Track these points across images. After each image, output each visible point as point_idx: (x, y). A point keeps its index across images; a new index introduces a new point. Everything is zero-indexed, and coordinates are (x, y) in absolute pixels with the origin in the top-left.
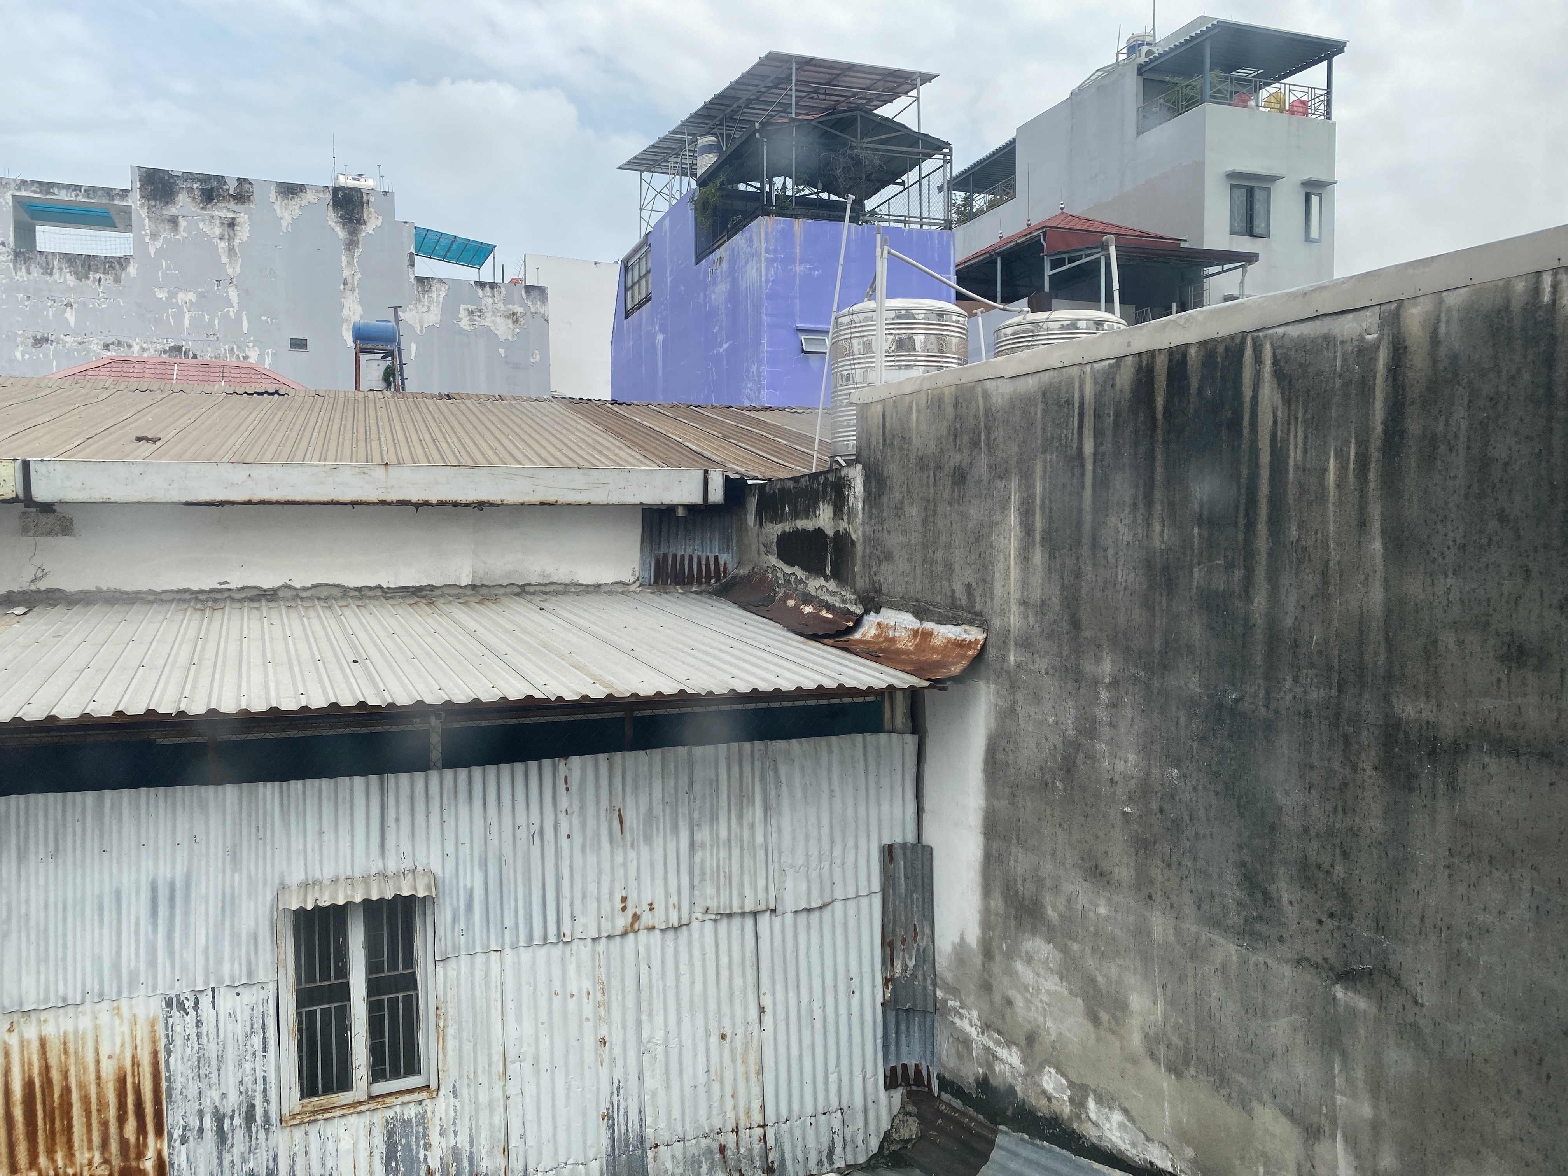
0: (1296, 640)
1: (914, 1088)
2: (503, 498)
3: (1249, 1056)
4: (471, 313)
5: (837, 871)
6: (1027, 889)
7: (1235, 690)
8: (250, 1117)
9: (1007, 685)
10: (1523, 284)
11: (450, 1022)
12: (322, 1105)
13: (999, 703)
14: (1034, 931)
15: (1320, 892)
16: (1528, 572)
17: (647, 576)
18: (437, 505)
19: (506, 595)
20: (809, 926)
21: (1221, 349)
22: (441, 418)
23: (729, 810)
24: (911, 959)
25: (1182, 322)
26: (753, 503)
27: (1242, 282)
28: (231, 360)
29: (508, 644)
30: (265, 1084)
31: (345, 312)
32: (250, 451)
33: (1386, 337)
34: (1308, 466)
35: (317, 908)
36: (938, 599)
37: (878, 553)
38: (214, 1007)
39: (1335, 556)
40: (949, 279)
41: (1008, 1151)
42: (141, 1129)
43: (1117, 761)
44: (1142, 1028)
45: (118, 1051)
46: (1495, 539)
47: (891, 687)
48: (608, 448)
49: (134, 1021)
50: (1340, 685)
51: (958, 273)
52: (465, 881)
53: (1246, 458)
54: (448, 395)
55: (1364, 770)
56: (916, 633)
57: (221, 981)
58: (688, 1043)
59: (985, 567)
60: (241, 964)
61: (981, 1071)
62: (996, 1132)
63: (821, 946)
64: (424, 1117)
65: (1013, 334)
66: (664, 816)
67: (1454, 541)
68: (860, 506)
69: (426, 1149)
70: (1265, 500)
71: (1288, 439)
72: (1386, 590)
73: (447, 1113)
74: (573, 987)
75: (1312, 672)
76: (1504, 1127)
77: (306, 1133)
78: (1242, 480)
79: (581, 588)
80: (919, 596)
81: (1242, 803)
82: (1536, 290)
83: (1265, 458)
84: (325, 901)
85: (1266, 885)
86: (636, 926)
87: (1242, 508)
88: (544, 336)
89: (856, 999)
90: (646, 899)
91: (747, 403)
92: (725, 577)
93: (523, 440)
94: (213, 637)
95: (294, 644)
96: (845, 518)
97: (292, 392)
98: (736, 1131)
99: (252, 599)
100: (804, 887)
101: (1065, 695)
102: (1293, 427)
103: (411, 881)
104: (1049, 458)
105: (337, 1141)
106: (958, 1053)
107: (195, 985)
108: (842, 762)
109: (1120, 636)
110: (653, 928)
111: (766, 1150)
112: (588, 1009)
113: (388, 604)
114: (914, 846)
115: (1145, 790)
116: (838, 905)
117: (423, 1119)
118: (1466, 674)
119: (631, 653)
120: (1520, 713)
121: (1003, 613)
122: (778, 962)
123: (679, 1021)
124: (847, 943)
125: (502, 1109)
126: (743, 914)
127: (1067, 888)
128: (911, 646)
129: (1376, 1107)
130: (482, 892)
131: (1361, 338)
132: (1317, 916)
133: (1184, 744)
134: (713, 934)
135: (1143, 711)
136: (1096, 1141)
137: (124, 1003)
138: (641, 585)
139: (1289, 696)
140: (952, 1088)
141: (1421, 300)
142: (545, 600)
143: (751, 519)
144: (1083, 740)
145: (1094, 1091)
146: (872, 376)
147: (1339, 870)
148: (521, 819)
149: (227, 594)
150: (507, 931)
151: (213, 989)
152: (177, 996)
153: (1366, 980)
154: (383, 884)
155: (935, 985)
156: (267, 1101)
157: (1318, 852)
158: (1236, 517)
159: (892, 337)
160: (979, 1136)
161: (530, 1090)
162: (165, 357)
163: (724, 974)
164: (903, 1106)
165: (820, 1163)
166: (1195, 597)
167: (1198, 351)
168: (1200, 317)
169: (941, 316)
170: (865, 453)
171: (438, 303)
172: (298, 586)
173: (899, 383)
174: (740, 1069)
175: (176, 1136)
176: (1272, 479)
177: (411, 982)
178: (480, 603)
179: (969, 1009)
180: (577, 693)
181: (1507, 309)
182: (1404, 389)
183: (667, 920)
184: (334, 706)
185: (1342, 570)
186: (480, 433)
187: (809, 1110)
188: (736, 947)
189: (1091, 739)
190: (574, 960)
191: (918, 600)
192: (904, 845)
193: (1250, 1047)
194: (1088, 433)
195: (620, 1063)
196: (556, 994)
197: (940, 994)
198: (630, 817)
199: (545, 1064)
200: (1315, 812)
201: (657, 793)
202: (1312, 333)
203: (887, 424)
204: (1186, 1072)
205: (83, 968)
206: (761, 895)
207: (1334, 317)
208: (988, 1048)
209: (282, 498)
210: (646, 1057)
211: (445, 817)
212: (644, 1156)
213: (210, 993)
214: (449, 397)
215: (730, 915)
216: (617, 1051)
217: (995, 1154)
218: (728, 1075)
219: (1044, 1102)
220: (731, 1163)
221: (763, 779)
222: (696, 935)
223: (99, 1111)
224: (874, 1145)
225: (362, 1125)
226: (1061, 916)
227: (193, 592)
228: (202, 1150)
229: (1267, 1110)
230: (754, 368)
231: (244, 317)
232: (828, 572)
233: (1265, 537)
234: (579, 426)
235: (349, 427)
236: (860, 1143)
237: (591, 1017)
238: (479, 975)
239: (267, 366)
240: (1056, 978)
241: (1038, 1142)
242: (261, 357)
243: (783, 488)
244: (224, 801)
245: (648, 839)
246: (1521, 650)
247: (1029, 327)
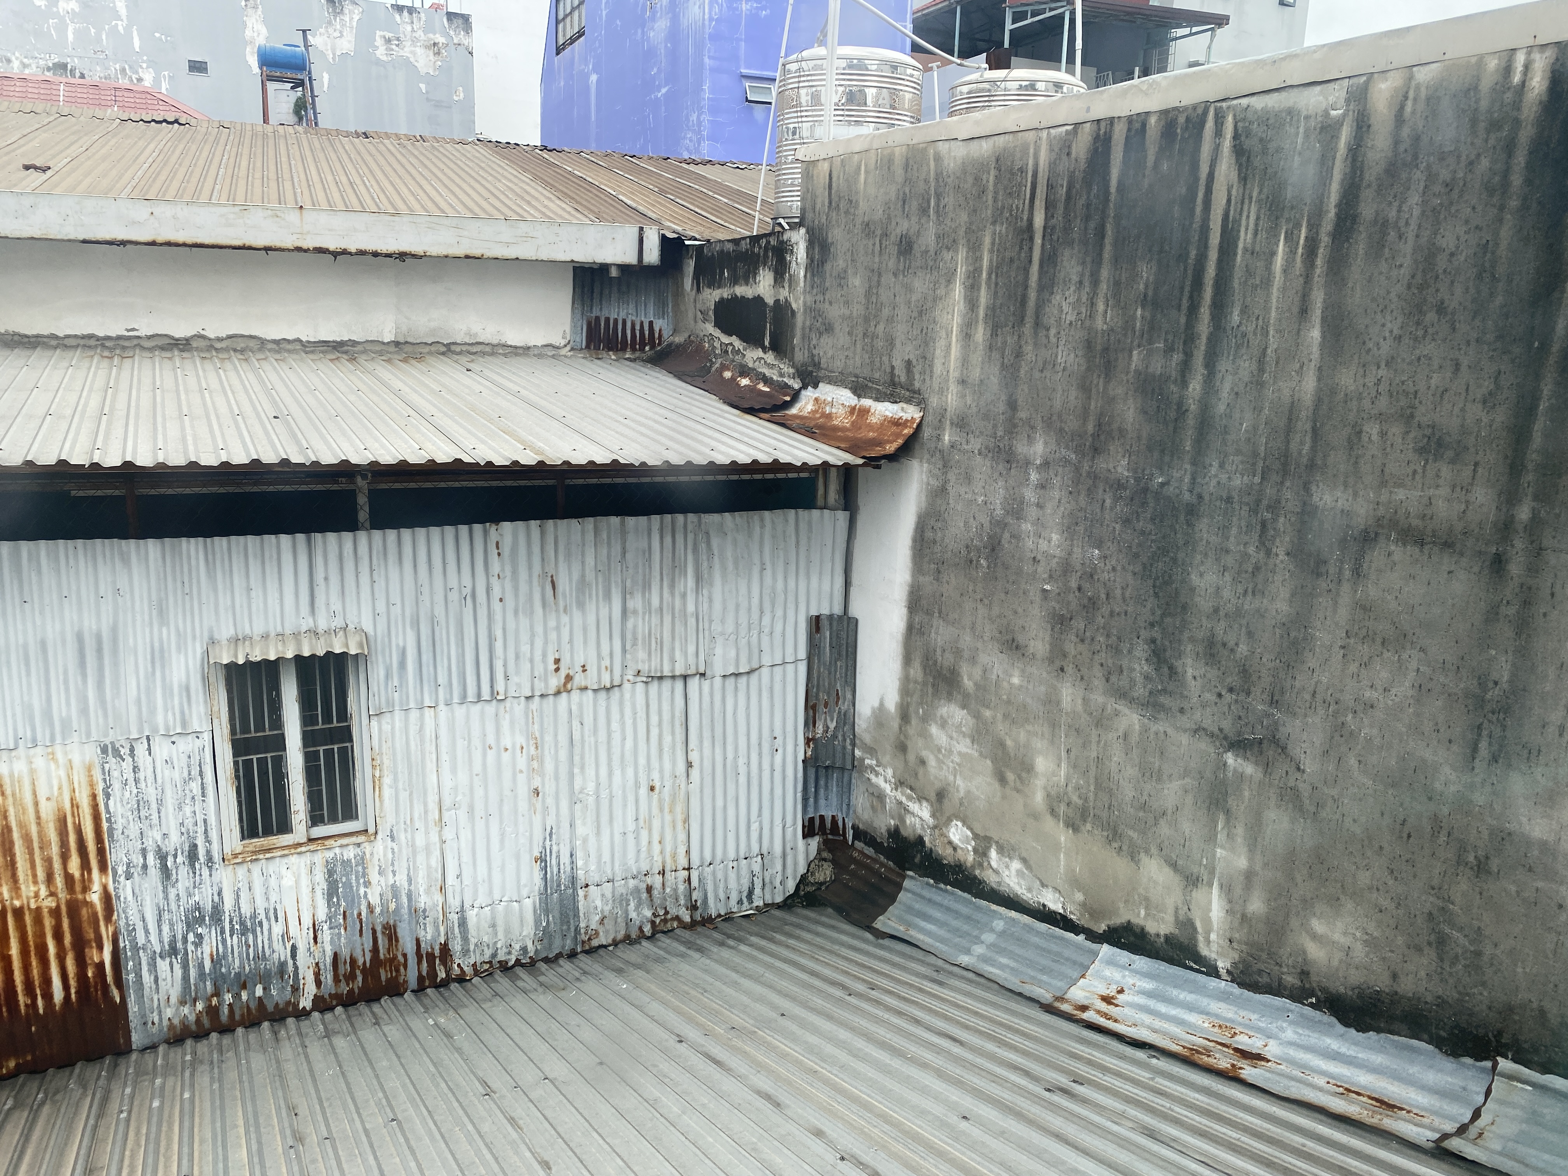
0: (1225, 427)
1: (830, 837)
2: (426, 249)
3: (1141, 814)
4: (388, 41)
5: (765, 639)
6: (946, 660)
7: (1162, 475)
8: (193, 856)
9: (940, 464)
10: (1496, 61)
11: (386, 772)
12: (263, 845)
13: (932, 482)
14: (950, 697)
15: (1222, 669)
16: (1457, 367)
17: (578, 339)
18: (356, 254)
19: (430, 353)
20: (736, 688)
21: (1182, 120)
22: (359, 160)
23: (662, 579)
24: (832, 720)
25: (1145, 87)
26: (690, 266)
27: (1209, 47)
28: (123, 82)
29: (434, 405)
30: (206, 826)
31: (248, 33)
32: (151, 186)
33: (1351, 113)
34: (1257, 248)
35: (249, 664)
36: (877, 375)
37: (818, 325)
38: (150, 754)
39: (1273, 343)
40: (905, 27)
41: (914, 893)
42: (85, 865)
43: (1041, 541)
44: (1045, 788)
45: (56, 793)
46: (1430, 331)
47: (825, 464)
48: (537, 199)
49: (70, 765)
50: (1263, 473)
51: (914, 21)
52: (397, 640)
53: (1196, 238)
54: (365, 134)
55: (1277, 555)
56: (853, 409)
57: (155, 730)
58: (617, 792)
59: (926, 344)
60: (174, 714)
61: (892, 822)
62: (904, 877)
63: (748, 707)
64: (363, 859)
65: (969, 93)
66: (597, 584)
67: (1391, 332)
68: (802, 274)
69: (366, 887)
70: (1211, 282)
71: (1240, 219)
72: (1319, 380)
73: (385, 855)
74: (507, 741)
75: (1238, 458)
76: (1364, 878)
77: (249, 870)
78: (1190, 261)
79: (510, 350)
80: (858, 371)
81: (1158, 584)
82: (1508, 70)
83: (1215, 239)
84: (257, 656)
85: (1173, 661)
86: (569, 686)
87: (1187, 289)
88: (468, 70)
89: (778, 757)
90: (579, 660)
91: (686, 156)
92: (659, 344)
93: (446, 187)
94: (124, 384)
95: (211, 398)
96: (786, 285)
97: (193, 122)
98: (662, 873)
99: (162, 348)
100: (733, 653)
101: (996, 475)
102: (1246, 207)
103: (343, 638)
104: (998, 229)
105: (280, 878)
106: (872, 807)
107: (129, 732)
108: (774, 537)
109: (1055, 418)
110: (586, 688)
111: (690, 890)
112: (522, 762)
113: (308, 358)
114: (840, 618)
115: (1066, 568)
116: (765, 671)
117: (362, 860)
118: (1384, 465)
119: (562, 420)
120: (1431, 504)
121: (942, 391)
122: (706, 722)
123: (610, 774)
124: (772, 706)
125: (438, 853)
126: (673, 677)
127: (984, 658)
128: (847, 423)
129: (1251, 859)
130: (415, 651)
131: (1326, 114)
132: (1217, 690)
133: (1108, 526)
134: (643, 696)
135: (1071, 493)
136: (994, 886)
137: (58, 749)
138: (572, 349)
139: (1213, 482)
140: (865, 838)
141: (1392, 73)
142: (472, 361)
143: (688, 283)
144: (1010, 520)
145: (997, 842)
146: (819, 131)
147: (1243, 649)
148: (453, 582)
149: (135, 342)
150: (441, 689)
151: (148, 738)
152: (112, 743)
153: (1256, 749)
154: (314, 641)
155: (854, 745)
156: (208, 841)
157: (1225, 632)
158: (1181, 300)
159: (841, 89)
160: (888, 880)
161: (465, 835)
162: (49, 75)
163: (654, 732)
164: (819, 851)
165: (740, 902)
166: (1132, 380)
167: (1159, 119)
168: (1164, 83)
169: (896, 68)
170: (809, 216)
171: (351, 28)
172: (212, 336)
173: (849, 140)
174: (668, 818)
175: (120, 872)
176: (1220, 261)
177: (346, 735)
178: (405, 360)
179: (885, 767)
180: (507, 459)
181: (1476, 88)
182: (1362, 172)
183: (599, 681)
184: (256, 462)
185: (1278, 358)
186: (400, 177)
187: (732, 855)
188: (666, 707)
189: (1018, 519)
190: (507, 716)
191: (857, 376)
192: (831, 617)
193: (1144, 807)
194: (1040, 205)
195: (552, 811)
196: (490, 748)
197: (858, 753)
198: (563, 584)
199: (479, 811)
200: (1226, 593)
201: (590, 561)
202: (1276, 106)
203: (834, 185)
204: (1083, 828)
205: (14, 715)
206: (691, 660)
207: (1301, 88)
208: (901, 803)
209: (189, 241)
210: (578, 807)
211: (376, 577)
212: (575, 895)
213: (145, 741)
214: (366, 135)
215: (661, 678)
216: (550, 801)
217: (902, 896)
218: (656, 824)
219: (949, 851)
220: (657, 902)
221: (695, 550)
222: (627, 696)
223: (41, 848)
224: (791, 887)
225: (303, 865)
226: (976, 684)
227: (98, 339)
228: (146, 885)
229: (1153, 861)
230: (694, 117)
231: (135, 34)
232: (767, 343)
233: (1206, 322)
234: (505, 173)
235: (259, 164)
236: (778, 884)
237: (524, 769)
238: (413, 729)
239: (164, 91)
240: (968, 741)
241: (942, 886)
242: (157, 80)
243: (722, 251)
244: (147, 553)
245: (581, 605)
246: (1440, 444)
247: (986, 86)
